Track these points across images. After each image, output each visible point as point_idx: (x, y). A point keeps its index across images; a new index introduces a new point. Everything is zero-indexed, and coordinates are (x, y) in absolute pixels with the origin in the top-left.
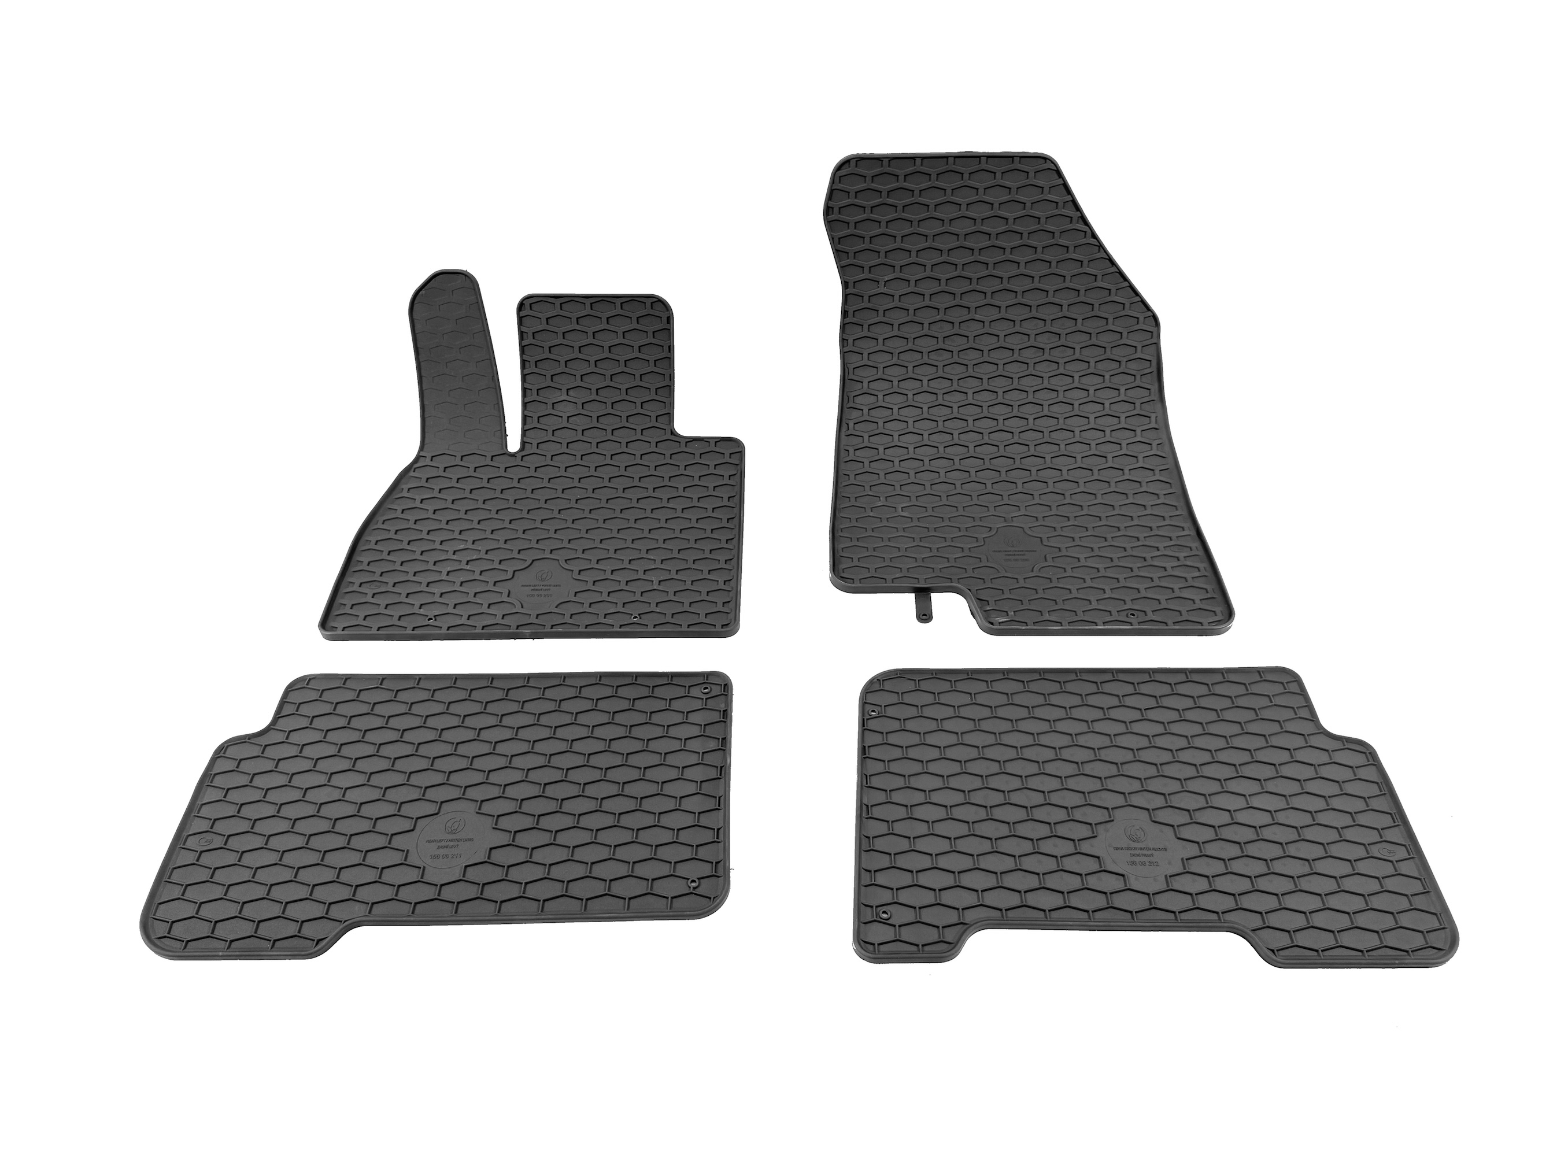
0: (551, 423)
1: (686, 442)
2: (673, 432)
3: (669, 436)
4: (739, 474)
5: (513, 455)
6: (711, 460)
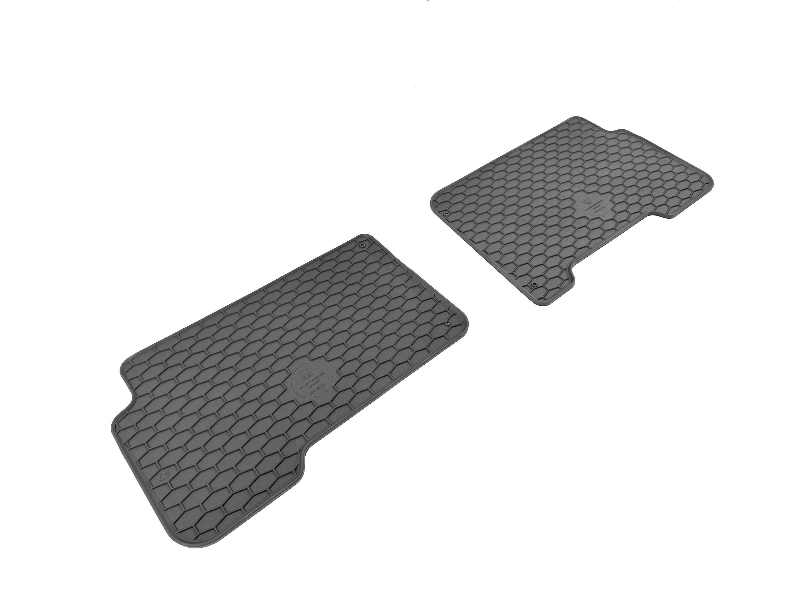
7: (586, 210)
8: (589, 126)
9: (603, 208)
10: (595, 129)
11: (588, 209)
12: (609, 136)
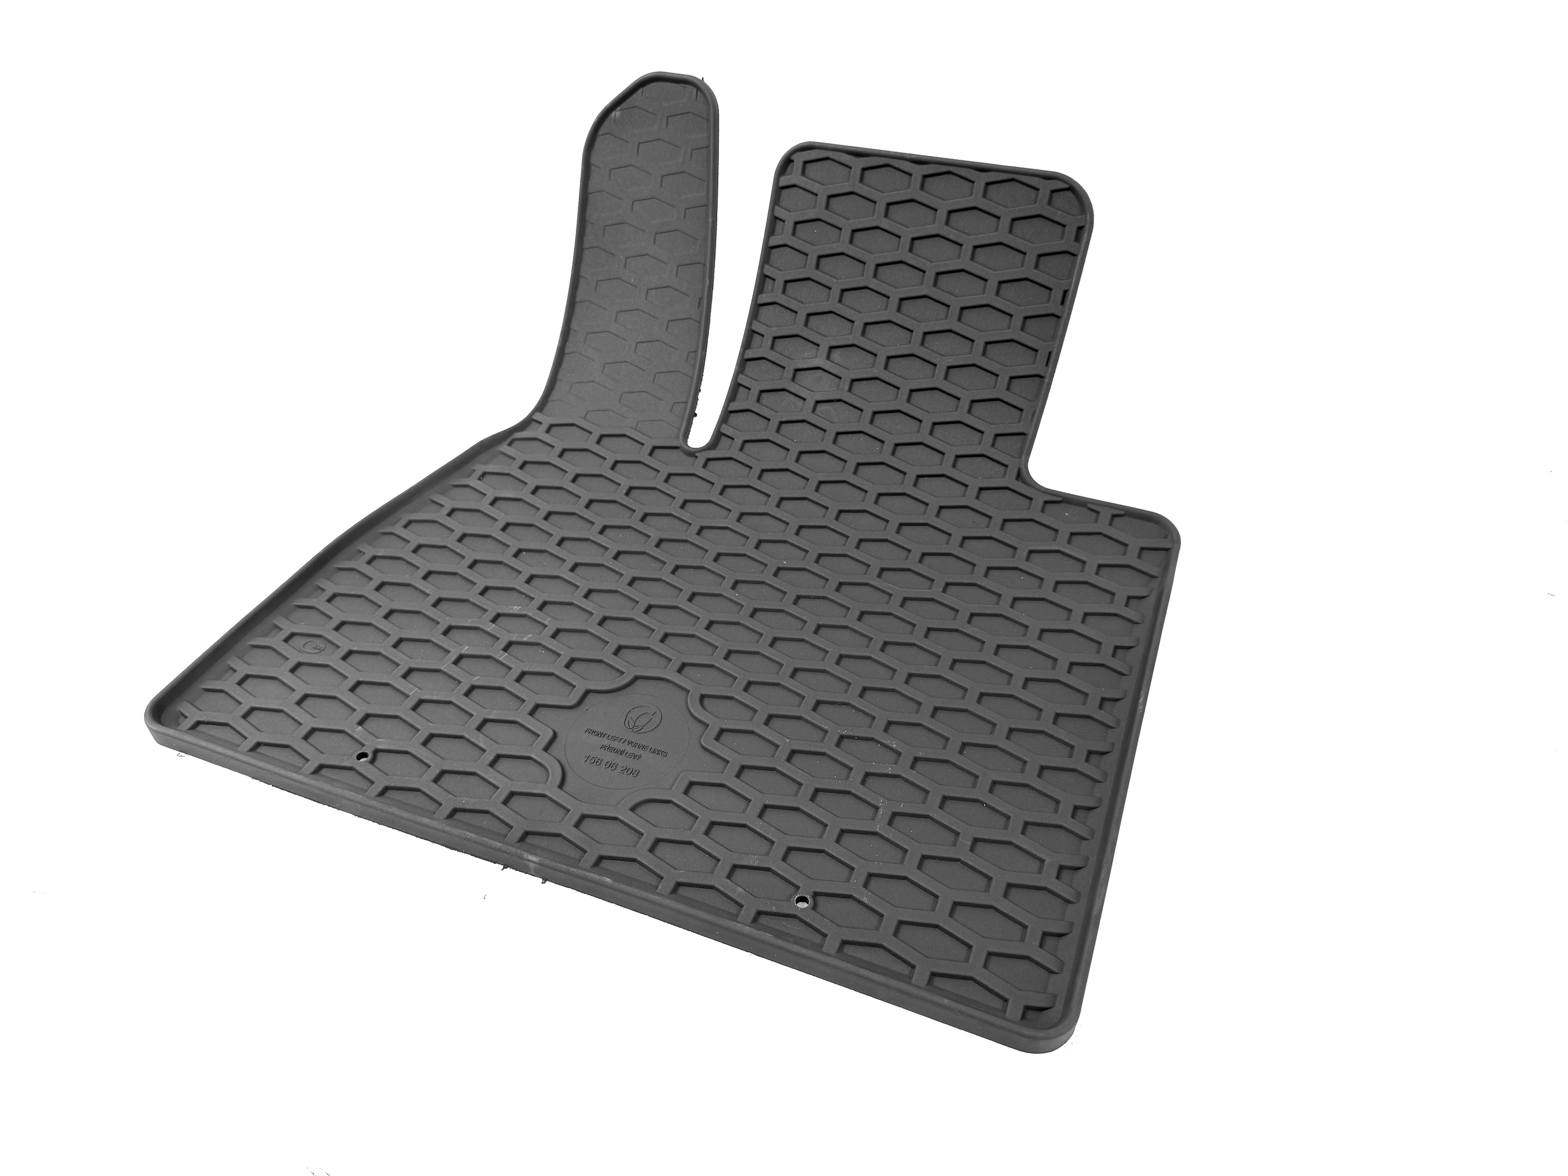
0: (784, 407)
1: (1046, 502)
2: (1022, 475)
3: (1010, 481)
4: (1152, 599)
5: (693, 453)
6: (1093, 554)
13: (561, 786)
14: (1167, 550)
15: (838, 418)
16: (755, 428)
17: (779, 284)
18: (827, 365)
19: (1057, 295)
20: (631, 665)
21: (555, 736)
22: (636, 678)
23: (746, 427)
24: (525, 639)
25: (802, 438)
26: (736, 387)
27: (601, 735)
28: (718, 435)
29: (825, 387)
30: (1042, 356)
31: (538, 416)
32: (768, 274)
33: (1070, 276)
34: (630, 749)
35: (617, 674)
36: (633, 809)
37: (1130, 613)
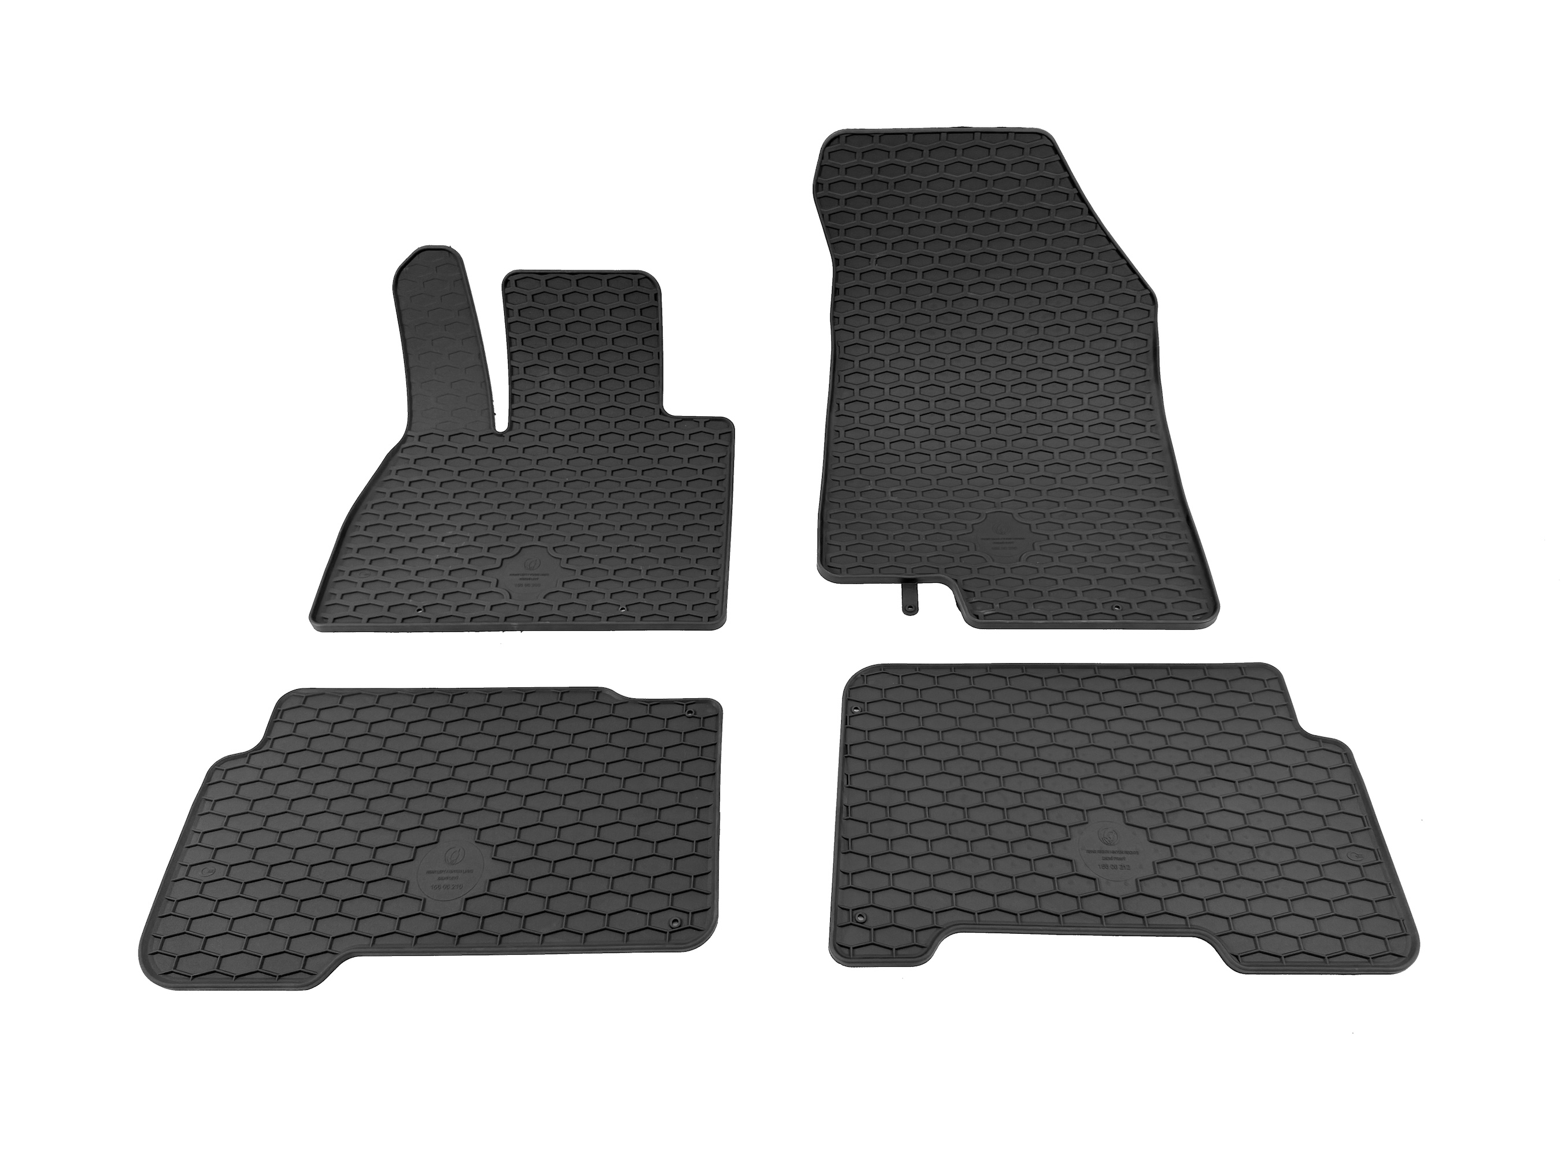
7: (1089, 852)
8: (1276, 700)
9: (1122, 867)
10: (1283, 712)
11: (1094, 852)
12: (1293, 741)
13: (511, 598)
14: (730, 432)
15: (569, 401)
16: (530, 415)
17: (519, 341)
18: (555, 376)
19: (654, 326)
20: (517, 543)
21: (498, 581)
22: (522, 548)
23: (525, 415)
24: (463, 545)
25: (554, 415)
26: (512, 397)
27: (518, 575)
28: (511, 423)
29: (557, 388)
30: (655, 355)
31: (409, 433)
32: (512, 336)
33: (657, 316)
34: (532, 577)
35: (512, 549)
36: (544, 598)
37: (720, 465)
